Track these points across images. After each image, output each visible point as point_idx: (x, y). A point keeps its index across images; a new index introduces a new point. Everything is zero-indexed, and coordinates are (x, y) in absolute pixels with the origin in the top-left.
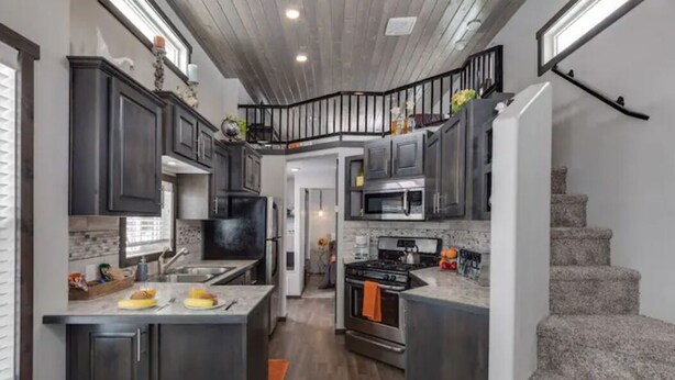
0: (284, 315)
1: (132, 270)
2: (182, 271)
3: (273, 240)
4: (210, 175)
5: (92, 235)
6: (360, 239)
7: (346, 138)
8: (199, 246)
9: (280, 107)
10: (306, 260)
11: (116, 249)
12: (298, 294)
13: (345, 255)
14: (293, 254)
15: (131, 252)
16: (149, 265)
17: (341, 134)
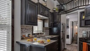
0: (66, 48)
1: (34, 36)
2: (44, 37)
3: (62, 32)
4: (49, 19)
5: (27, 29)
6: (84, 32)
7: (80, 7)
8: (48, 33)
9: (65, 4)
10: (72, 37)
11: (31, 32)
12: (70, 44)
13: (80, 36)
14: (69, 35)
15: (34, 32)
16: (37, 35)
17: (79, 7)
